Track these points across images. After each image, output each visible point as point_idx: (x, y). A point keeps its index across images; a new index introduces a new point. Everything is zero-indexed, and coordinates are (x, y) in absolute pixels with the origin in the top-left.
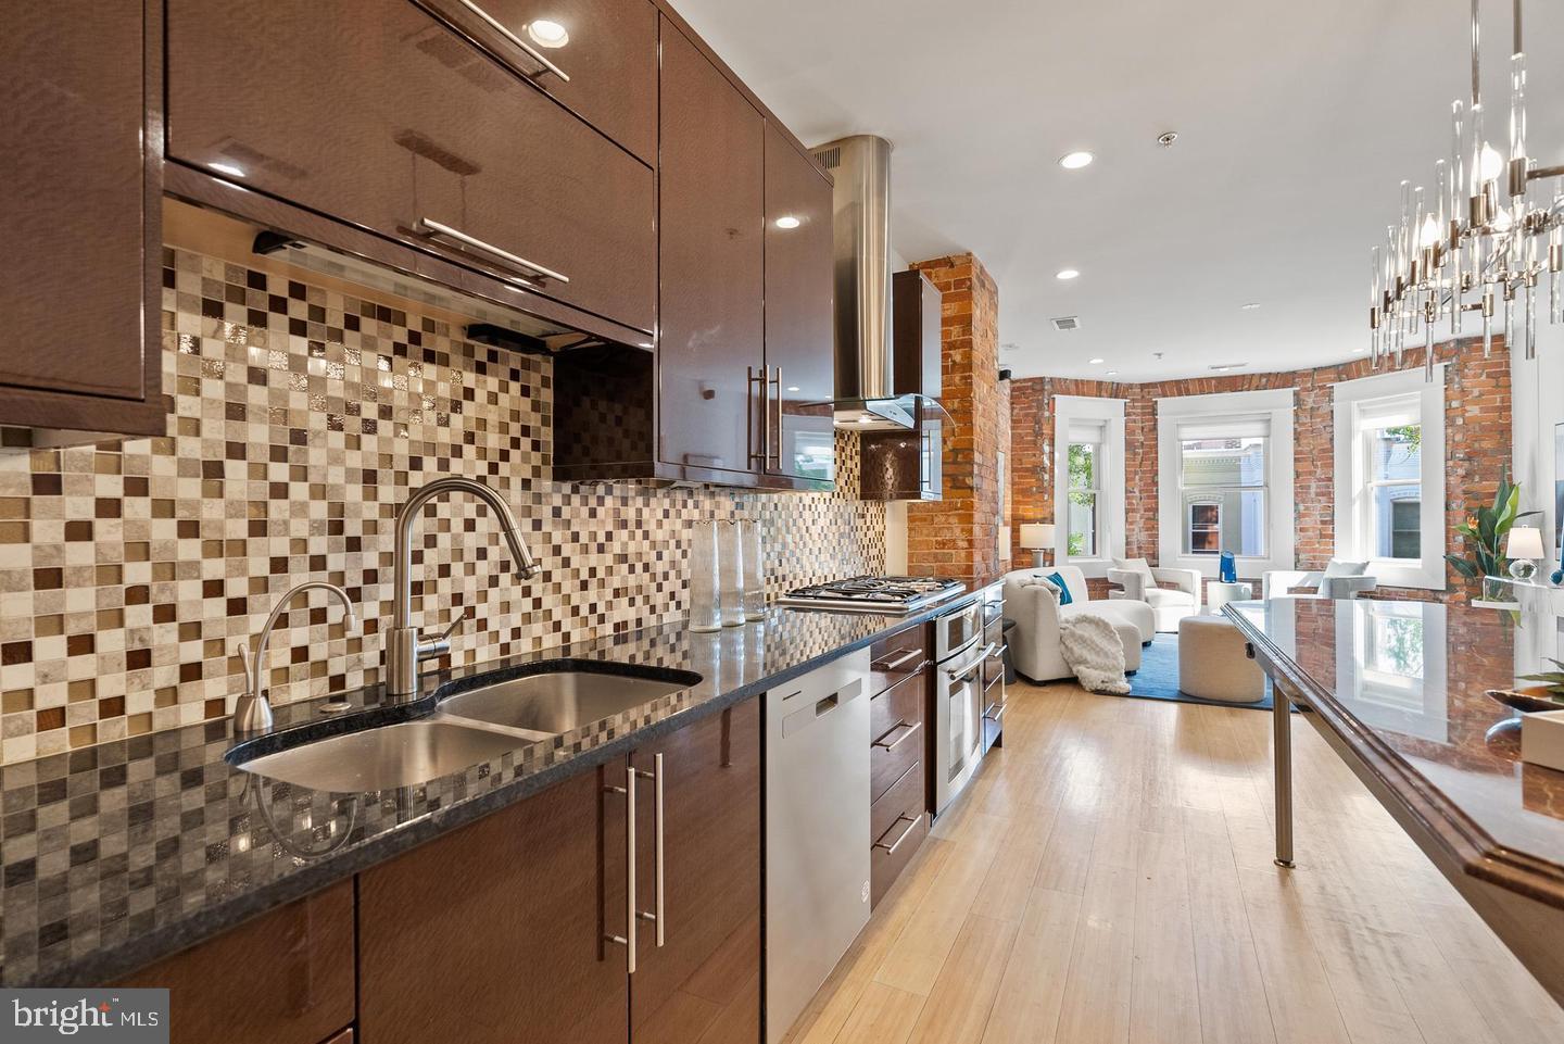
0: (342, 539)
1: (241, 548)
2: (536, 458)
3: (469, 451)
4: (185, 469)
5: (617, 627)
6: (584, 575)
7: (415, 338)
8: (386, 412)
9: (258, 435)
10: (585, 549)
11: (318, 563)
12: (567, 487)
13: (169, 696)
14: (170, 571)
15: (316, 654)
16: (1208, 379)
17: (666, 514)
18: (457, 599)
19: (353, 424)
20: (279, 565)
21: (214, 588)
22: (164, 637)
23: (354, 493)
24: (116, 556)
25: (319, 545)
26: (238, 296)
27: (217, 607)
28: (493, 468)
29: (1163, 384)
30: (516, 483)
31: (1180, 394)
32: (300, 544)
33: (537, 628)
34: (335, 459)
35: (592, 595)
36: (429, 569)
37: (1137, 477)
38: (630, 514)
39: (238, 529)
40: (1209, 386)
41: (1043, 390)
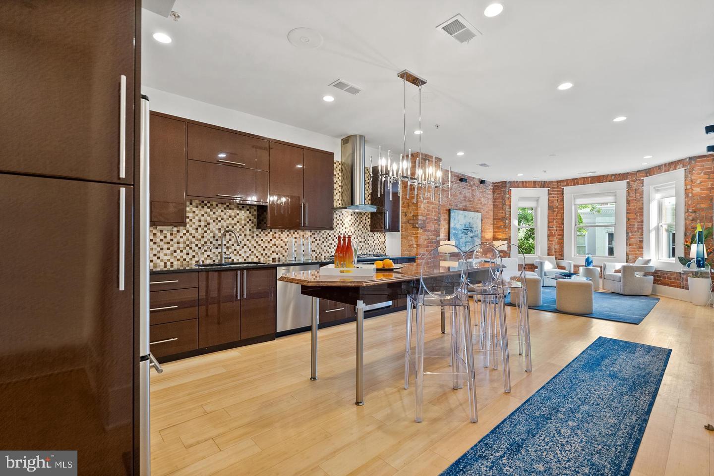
0: (215, 239)
1: (200, 240)
2: (253, 225)
3: (238, 224)
4: (193, 229)
5: (273, 259)
6: (264, 247)
7: (228, 206)
8: (222, 219)
9: (203, 224)
10: (264, 242)
11: (211, 243)
12: (260, 230)
13: (191, 259)
14: (191, 243)
15: (211, 256)
16: (588, 178)
17: (288, 235)
18: (235, 250)
19: (217, 221)
20: (206, 243)
21: (197, 245)
22: (190, 251)
23: (217, 232)
24: (185, 240)
25: (211, 240)
26: (200, 204)
27: (197, 248)
28: (243, 227)
29: (567, 181)
30: (248, 230)
31: (574, 185)
32: (209, 240)
33: (252, 257)
34: (214, 227)
35: (266, 251)
36: (230, 244)
37: (555, 221)
38: (277, 235)
39: (200, 237)
40: (588, 181)
41: (506, 186)
